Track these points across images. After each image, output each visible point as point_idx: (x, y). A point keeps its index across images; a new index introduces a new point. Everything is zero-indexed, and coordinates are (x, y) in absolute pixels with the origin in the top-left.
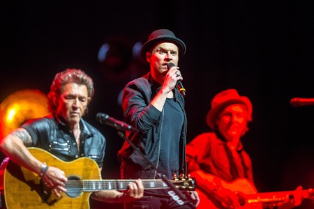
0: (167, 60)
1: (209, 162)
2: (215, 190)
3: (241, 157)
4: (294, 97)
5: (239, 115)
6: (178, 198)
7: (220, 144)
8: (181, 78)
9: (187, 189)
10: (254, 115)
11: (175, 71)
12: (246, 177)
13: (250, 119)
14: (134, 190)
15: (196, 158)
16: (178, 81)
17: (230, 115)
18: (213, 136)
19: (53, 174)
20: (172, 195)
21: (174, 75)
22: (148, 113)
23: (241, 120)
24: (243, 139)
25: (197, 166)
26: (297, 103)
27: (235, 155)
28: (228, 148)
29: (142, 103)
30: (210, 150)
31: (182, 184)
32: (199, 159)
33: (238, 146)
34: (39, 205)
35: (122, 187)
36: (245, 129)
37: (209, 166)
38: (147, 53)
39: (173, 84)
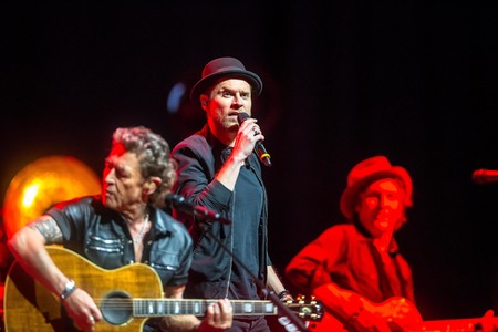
0: (236, 106)
1: (344, 270)
2: (356, 314)
3: (396, 264)
4: (478, 168)
5: (391, 196)
7: (362, 242)
8: (261, 137)
9: (308, 318)
10: (415, 197)
11: (251, 127)
12: (404, 295)
13: (409, 203)
14: (215, 315)
15: (325, 264)
16: (257, 142)
17: (378, 195)
18: (351, 229)
20: (285, 324)
21: (251, 132)
22: (212, 194)
23: (394, 204)
24: (398, 235)
25: (327, 277)
26: (483, 177)
27: (386, 260)
28: (374, 247)
29: (200, 177)
30: (347, 251)
32: (330, 265)
33: (390, 246)
35: (197, 310)
36: (401, 219)
37: (345, 277)
38: (202, 96)
39: (250, 148)
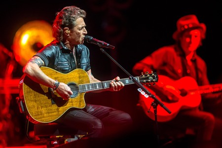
6: (145, 93)
9: (152, 81)
14: (115, 86)
19: (63, 88)
20: (140, 91)
31: (148, 78)
34: (50, 106)
35: (106, 86)
